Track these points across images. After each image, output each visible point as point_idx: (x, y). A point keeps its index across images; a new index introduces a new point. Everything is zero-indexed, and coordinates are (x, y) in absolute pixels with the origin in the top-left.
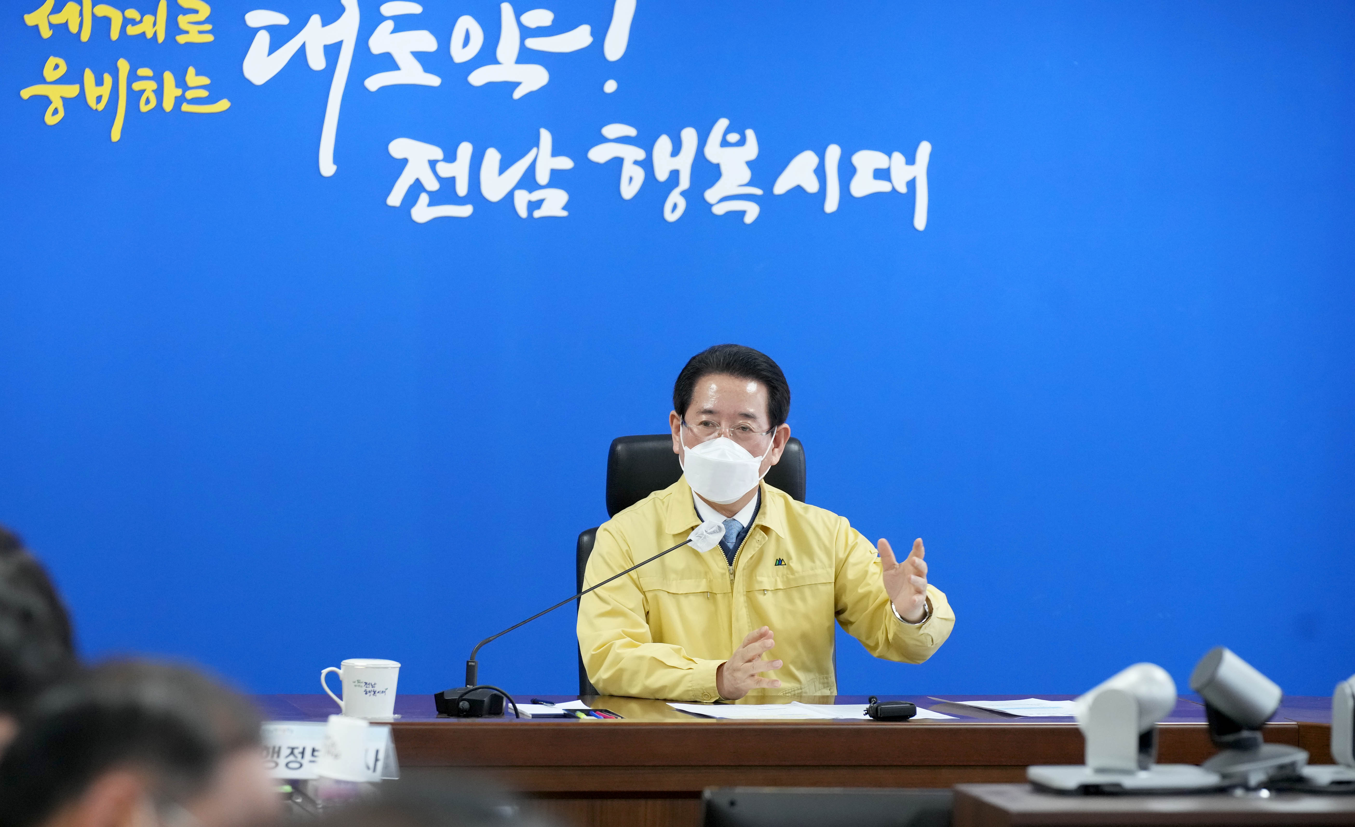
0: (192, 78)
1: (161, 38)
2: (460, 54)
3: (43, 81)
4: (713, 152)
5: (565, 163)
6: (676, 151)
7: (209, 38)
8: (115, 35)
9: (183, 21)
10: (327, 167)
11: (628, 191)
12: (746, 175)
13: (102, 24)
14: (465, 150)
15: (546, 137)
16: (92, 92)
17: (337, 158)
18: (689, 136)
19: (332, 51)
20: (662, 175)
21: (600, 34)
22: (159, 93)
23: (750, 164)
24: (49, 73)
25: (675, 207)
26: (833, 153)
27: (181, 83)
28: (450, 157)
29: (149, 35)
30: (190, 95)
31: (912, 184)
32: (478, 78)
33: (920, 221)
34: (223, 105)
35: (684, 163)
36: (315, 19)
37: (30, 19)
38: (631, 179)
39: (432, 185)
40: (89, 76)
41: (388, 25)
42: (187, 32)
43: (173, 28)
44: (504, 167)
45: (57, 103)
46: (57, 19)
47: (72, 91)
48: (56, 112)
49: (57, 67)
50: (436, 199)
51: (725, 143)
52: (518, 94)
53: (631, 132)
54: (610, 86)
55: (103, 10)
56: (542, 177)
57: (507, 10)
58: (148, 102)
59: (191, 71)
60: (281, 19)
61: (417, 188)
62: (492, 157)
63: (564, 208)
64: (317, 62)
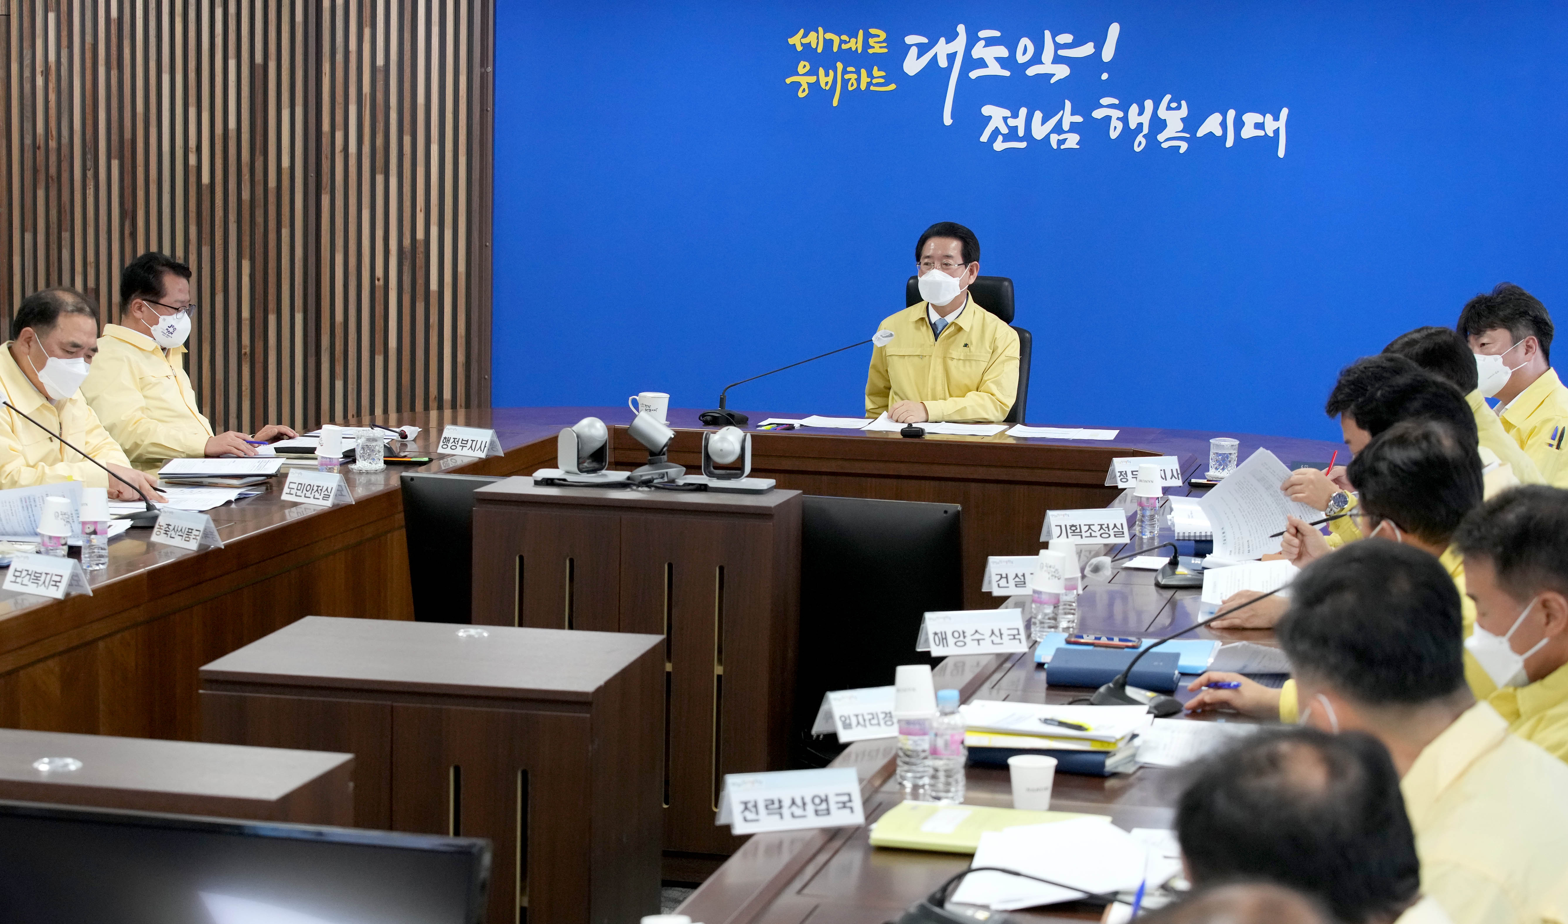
0: (876, 72)
1: (860, 51)
2: (1021, 59)
3: (798, 74)
4: (1162, 113)
5: (1078, 119)
6: (1141, 113)
7: (885, 50)
8: (835, 49)
9: (871, 41)
10: (948, 121)
11: (1114, 135)
12: (1181, 126)
13: (828, 43)
14: (1023, 111)
15: (1068, 105)
16: (823, 80)
17: (953, 117)
18: (1149, 104)
19: (951, 57)
20: (1133, 125)
21: (1099, 47)
22: (858, 80)
23: (1182, 119)
24: (801, 70)
25: (1140, 143)
26: (1231, 114)
27: (870, 75)
28: (1015, 115)
29: (854, 49)
30: (874, 81)
31: (1277, 132)
32: (1031, 71)
33: (1281, 153)
34: (893, 87)
35: (1145, 119)
36: (942, 40)
37: (791, 41)
38: (1115, 128)
39: (1004, 130)
40: (821, 71)
41: (982, 43)
42: (874, 47)
43: (866, 45)
44: (1044, 122)
45: (805, 86)
46: (805, 41)
47: (812, 79)
48: (804, 90)
49: (805, 66)
50: (1006, 138)
51: (1169, 108)
52: (1053, 81)
53: (1116, 102)
54: (1105, 76)
55: (829, 36)
56: (1066, 126)
57: (1047, 34)
58: (852, 85)
59: (876, 68)
60: (924, 40)
61: (996, 132)
62: (1038, 115)
63: (1077, 144)
64: (943, 63)
